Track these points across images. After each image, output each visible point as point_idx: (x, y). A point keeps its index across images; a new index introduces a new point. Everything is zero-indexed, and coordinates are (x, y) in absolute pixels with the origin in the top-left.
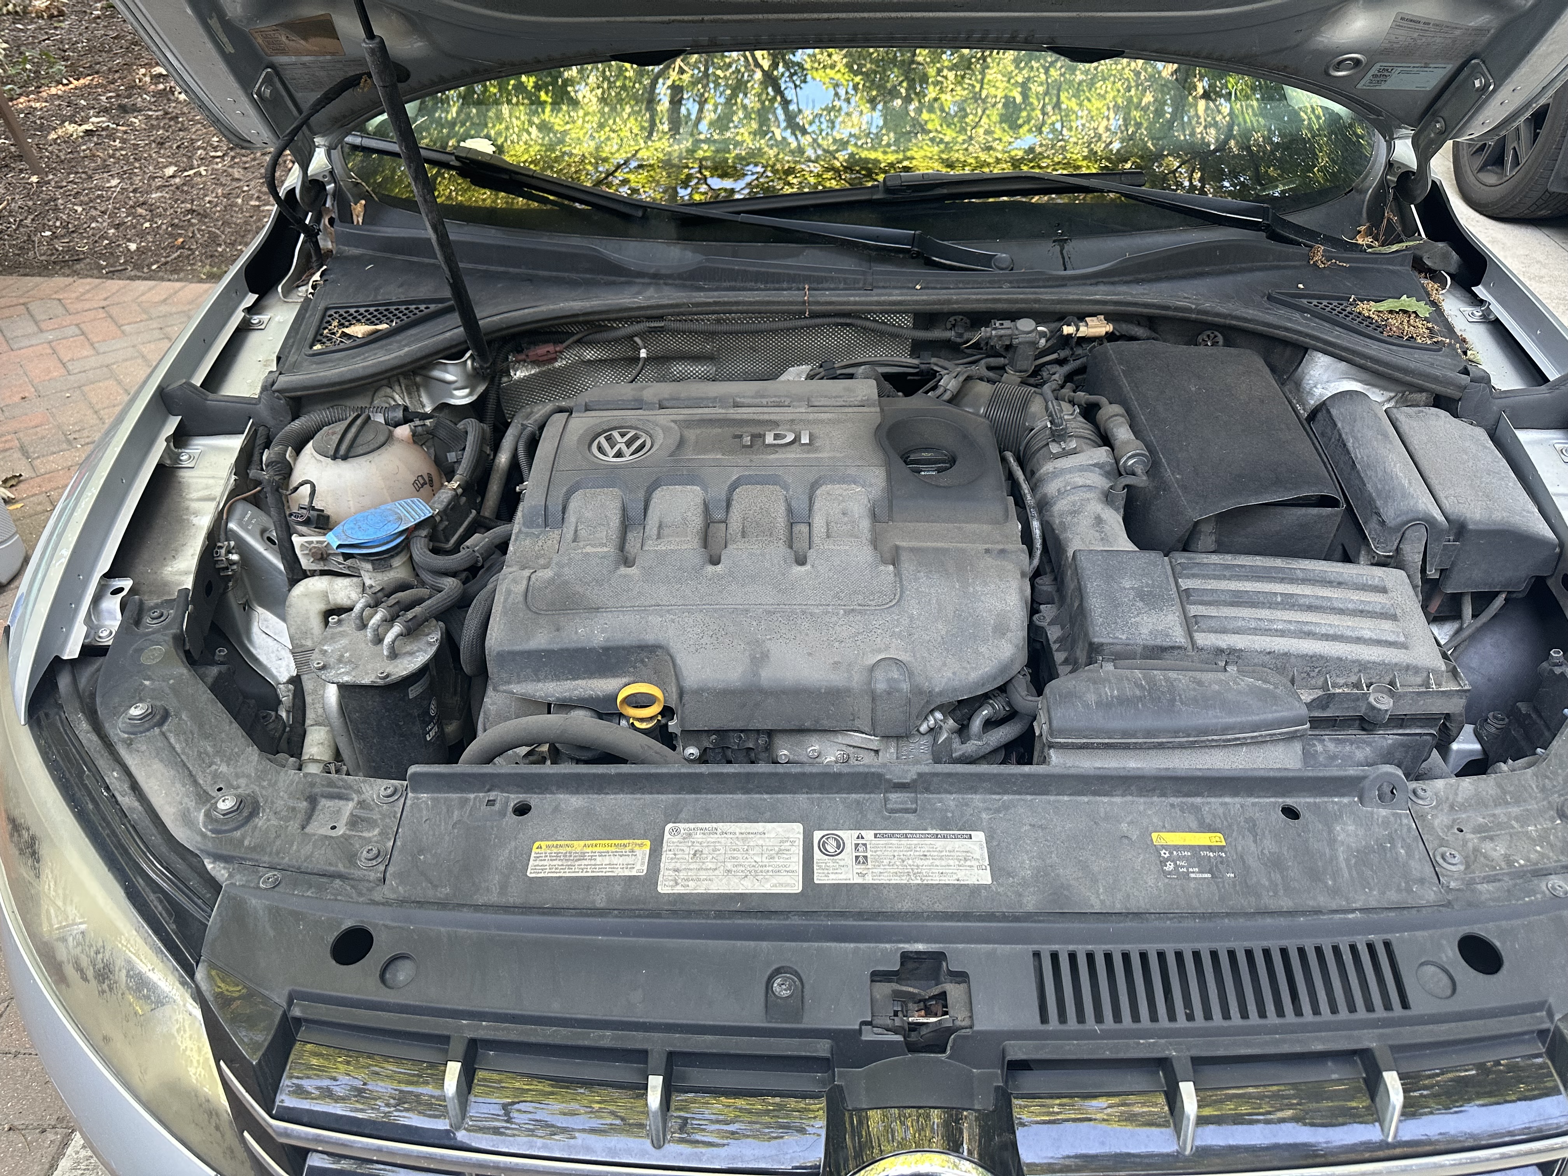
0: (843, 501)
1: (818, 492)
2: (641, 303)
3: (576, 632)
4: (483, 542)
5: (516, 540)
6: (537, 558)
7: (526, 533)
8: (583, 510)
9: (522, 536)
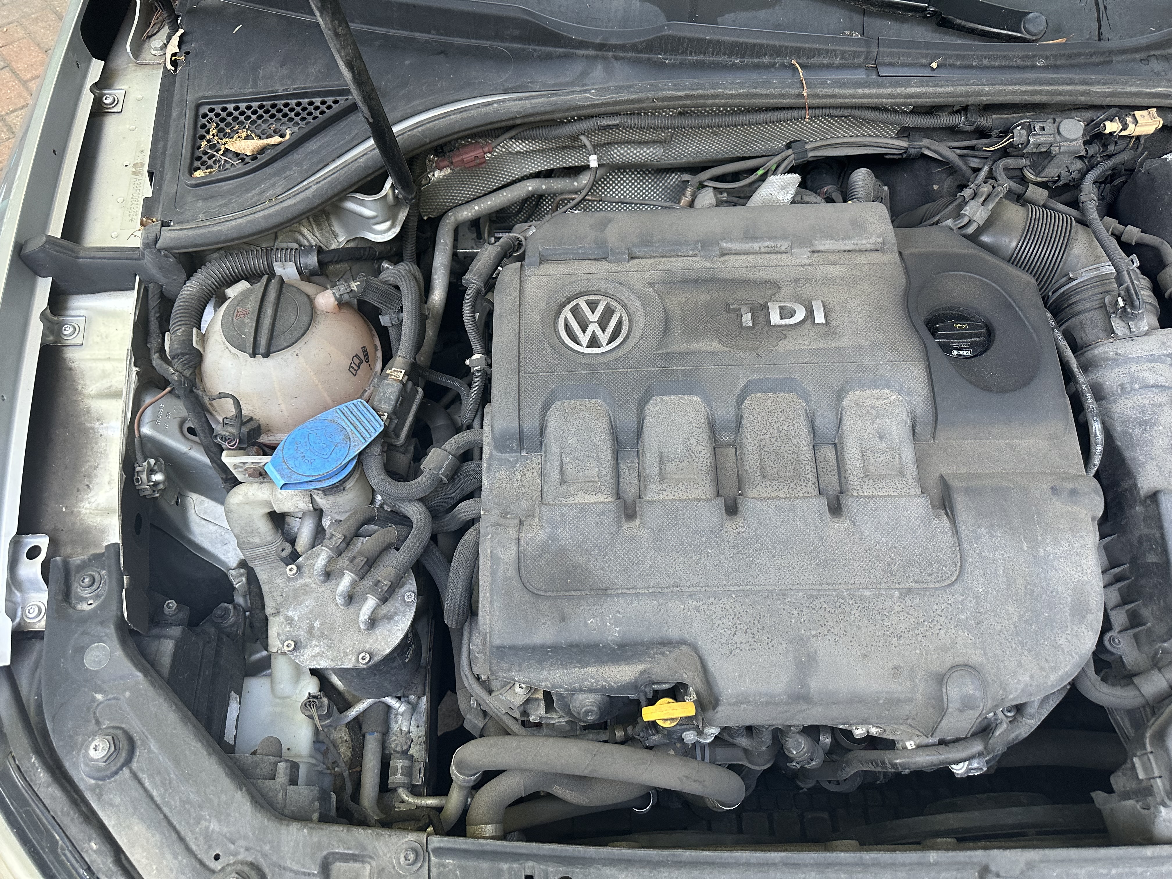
0: (877, 417)
1: (845, 402)
2: (595, 100)
3: (586, 624)
4: (447, 462)
5: (489, 470)
6: (518, 498)
7: (500, 460)
8: (565, 434)
9: (495, 464)
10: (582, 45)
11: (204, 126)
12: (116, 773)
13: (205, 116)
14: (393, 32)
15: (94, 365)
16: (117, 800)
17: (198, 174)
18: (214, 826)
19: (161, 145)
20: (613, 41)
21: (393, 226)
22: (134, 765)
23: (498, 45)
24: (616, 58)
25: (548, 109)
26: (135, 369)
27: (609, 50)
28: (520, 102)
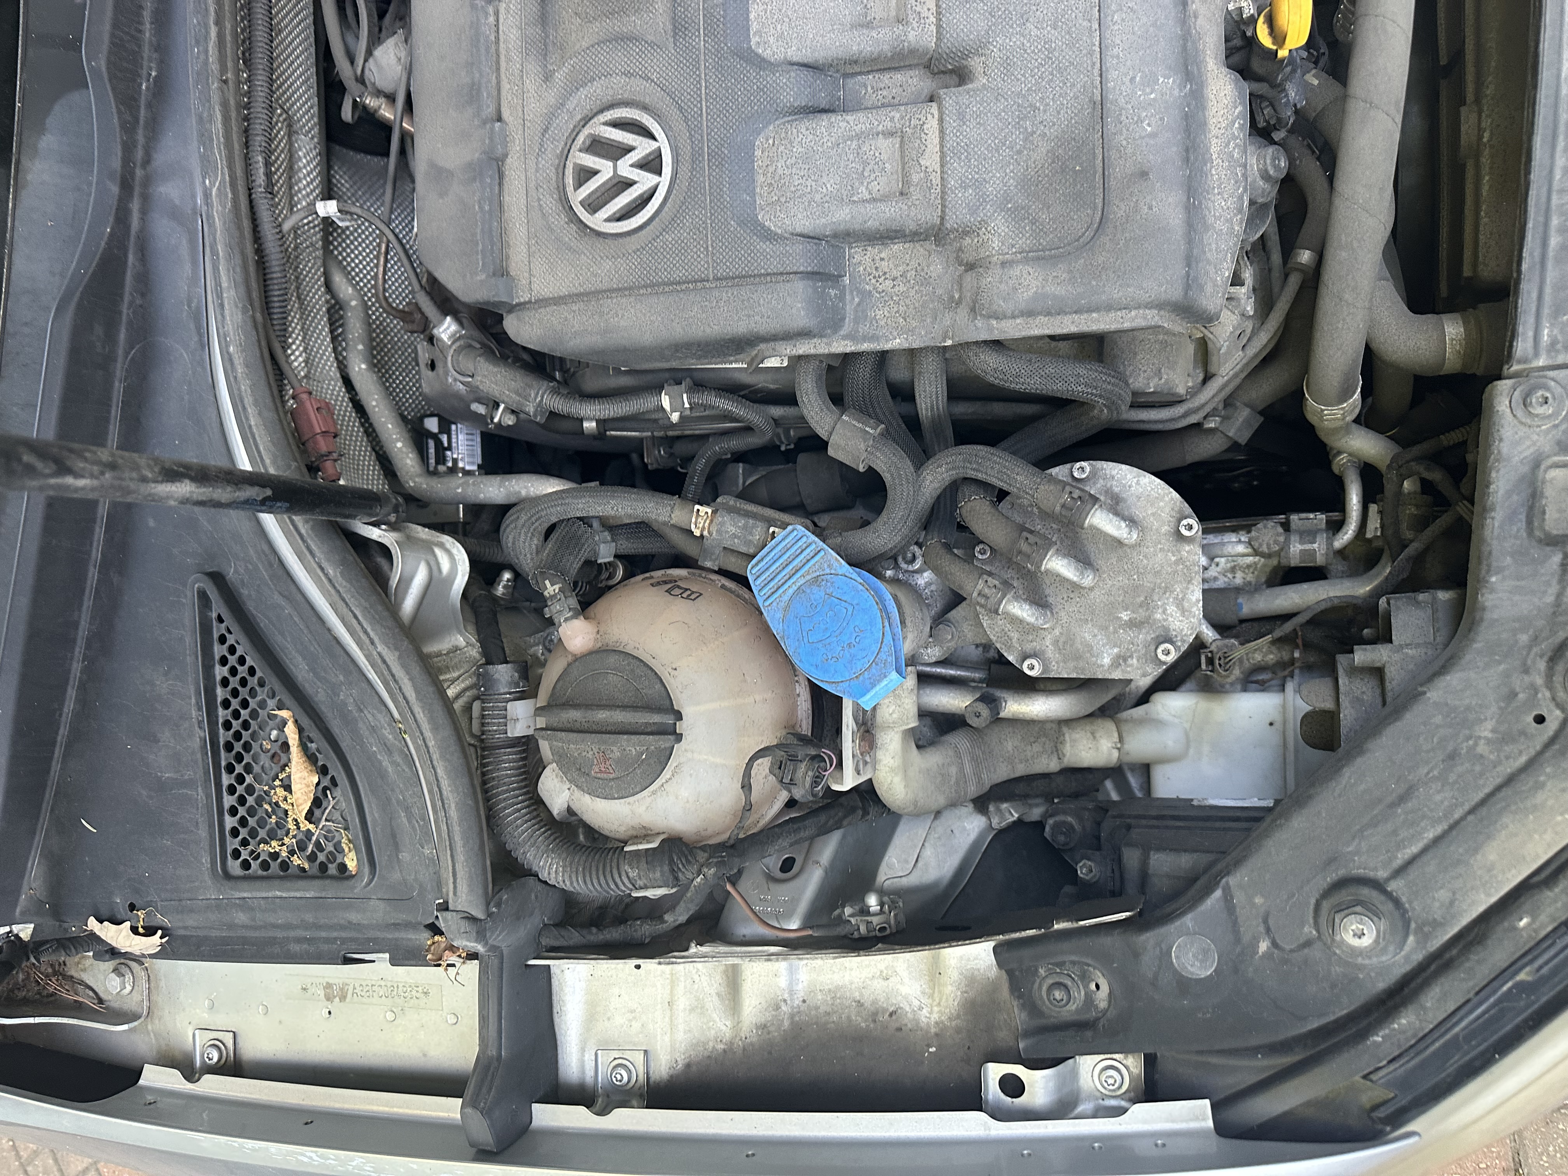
2: (223, 181)
3: (1153, 135)
4: (854, 422)
5: (874, 338)
6: (926, 281)
7: (856, 321)
8: (818, 197)
9: (864, 329)
10: (122, 217)
11: (265, 866)
12: (1397, 902)
13: (246, 865)
14: (96, 554)
15: (681, 1027)
16: (1443, 895)
17: (351, 863)
18: (1485, 731)
19: (295, 948)
20: (116, 163)
21: (442, 546)
22: (1382, 874)
23: (119, 370)
24: (147, 161)
25: (238, 260)
26: (694, 949)
27: (132, 174)
28: (226, 306)
